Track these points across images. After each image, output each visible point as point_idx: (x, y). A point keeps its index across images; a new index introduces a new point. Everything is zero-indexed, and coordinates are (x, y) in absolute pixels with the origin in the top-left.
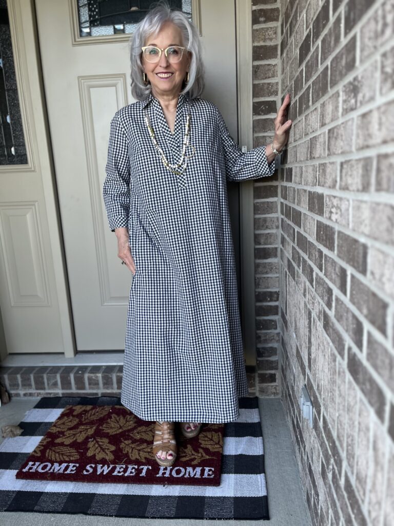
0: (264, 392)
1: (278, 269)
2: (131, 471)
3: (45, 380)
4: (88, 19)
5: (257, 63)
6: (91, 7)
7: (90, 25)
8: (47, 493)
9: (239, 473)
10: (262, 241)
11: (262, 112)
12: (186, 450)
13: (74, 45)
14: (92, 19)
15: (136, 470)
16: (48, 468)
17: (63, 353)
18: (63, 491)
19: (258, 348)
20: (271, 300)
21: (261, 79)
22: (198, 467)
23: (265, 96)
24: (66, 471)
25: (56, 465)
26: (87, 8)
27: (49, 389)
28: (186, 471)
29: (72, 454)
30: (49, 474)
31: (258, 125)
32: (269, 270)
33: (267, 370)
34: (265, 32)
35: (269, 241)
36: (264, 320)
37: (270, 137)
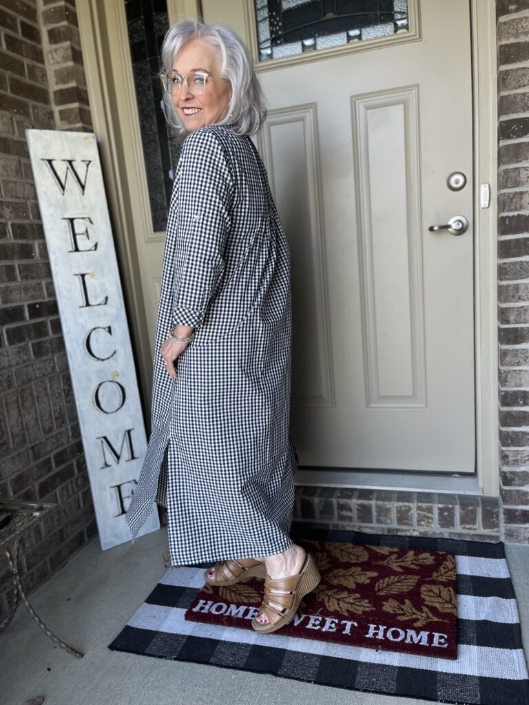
0: (512, 536)
2: (329, 625)
4: (269, 37)
5: (504, 68)
6: (272, 20)
7: (272, 44)
8: (225, 642)
9: (485, 646)
10: (512, 318)
11: (514, 134)
12: (403, 607)
14: (273, 36)
15: (336, 624)
16: (224, 610)
18: (244, 642)
19: (504, 472)
20: (525, 404)
21: (512, 89)
22: (423, 630)
23: (518, 112)
24: (247, 616)
25: (233, 607)
26: (267, 22)
28: (406, 633)
29: (252, 595)
30: (225, 618)
31: (507, 154)
32: (522, 360)
33: (518, 505)
34: (517, 25)
35: (523, 318)
36: (514, 432)
37: (526, 169)
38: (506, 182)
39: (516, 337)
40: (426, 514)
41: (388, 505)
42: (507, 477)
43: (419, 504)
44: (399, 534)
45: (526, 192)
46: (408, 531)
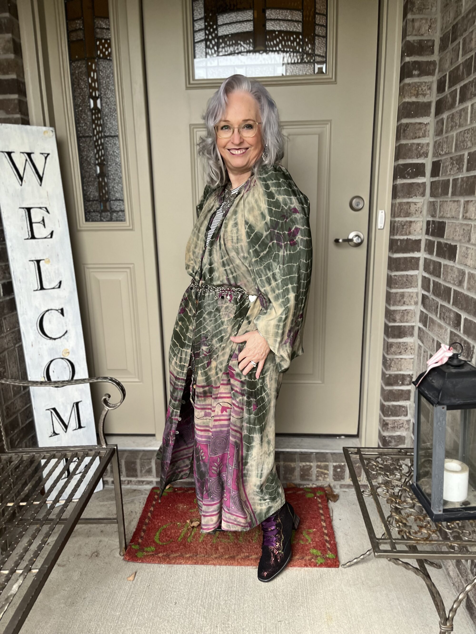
1: (414, 350)
3: (138, 467)
5: (405, 121)
10: (398, 317)
11: (408, 174)
13: (187, 88)
17: (154, 435)
19: (384, 436)
20: (403, 384)
21: (410, 139)
23: (413, 158)
26: (203, 45)
27: (142, 476)
31: (402, 190)
32: (403, 351)
34: (418, 87)
35: (405, 319)
36: (393, 406)
37: (415, 203)
38: (400, 212)
39: (400, 333)
40: (323, 471)
41: (293, 465)
42: (386, 440)
43: (319, 463)
44: (301, 487)
45: (414, 222)
46: (308, 485)
